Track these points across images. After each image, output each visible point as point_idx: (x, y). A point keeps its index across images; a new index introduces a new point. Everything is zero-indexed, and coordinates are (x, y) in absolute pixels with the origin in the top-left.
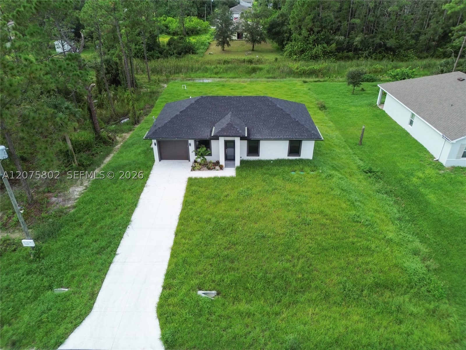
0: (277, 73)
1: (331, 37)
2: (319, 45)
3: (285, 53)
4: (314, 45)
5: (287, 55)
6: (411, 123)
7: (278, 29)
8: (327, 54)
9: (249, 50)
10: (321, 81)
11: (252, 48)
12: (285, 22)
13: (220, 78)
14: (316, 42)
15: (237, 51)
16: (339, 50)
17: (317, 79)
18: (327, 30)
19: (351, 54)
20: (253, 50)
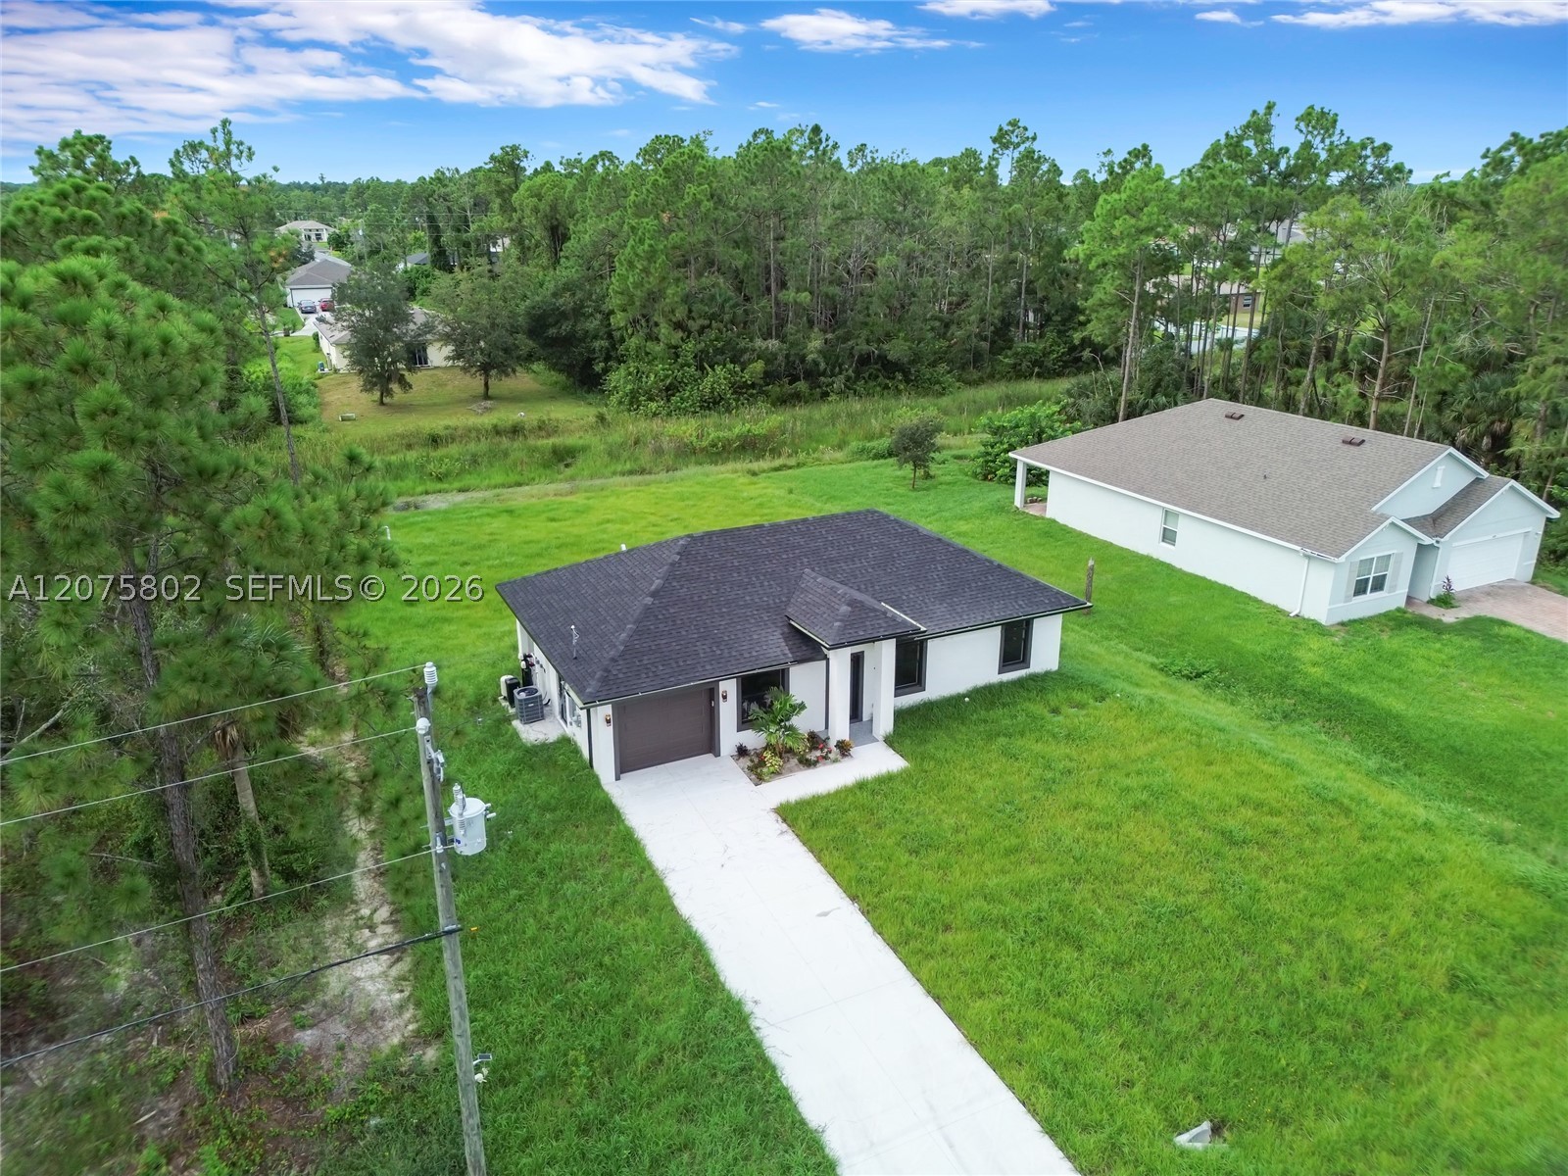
0: (645, 457)
1: (742, 344)
2: (718, 368)
3: (614, 399)
4: (701, 368)
5: (620, 403)
6: (1168, 536)
7: (566, 327)
8: (745, 392)
9: (474, 399)
10: (790, 468)
11: (482, 389)
12: (583, 307)
13: (461, 490)
14: (703, 362)
15: (435, 405)
16: (769, 376)
17: (778, 462)
18: (721, 326)
19: (802, 386)
20: (487, 397)
